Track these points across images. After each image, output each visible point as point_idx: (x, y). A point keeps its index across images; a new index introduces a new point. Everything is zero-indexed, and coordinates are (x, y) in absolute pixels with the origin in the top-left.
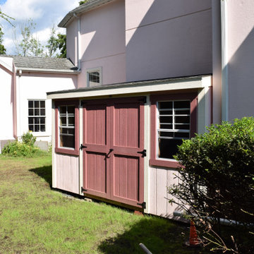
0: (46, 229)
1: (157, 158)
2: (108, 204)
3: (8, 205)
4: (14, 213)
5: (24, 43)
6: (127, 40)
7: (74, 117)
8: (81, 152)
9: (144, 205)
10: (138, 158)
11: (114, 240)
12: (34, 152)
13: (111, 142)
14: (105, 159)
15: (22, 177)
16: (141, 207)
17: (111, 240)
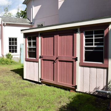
0: (25, 101)
1: (84, 62)
2: (55, 86)
3: (2, 88)
4: (6, 92)
5: (5, 14)
6: (59, 6)
7: (36, 42)
8: (40, 60)
9: (76, 87)
10: (72, 62)
11: (66, 107)
12: (12, 62)
13: (57, 54)
14: (54, 63)
15: (7, 74)
16: (74, 88)
17: (64, 107)
